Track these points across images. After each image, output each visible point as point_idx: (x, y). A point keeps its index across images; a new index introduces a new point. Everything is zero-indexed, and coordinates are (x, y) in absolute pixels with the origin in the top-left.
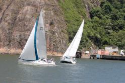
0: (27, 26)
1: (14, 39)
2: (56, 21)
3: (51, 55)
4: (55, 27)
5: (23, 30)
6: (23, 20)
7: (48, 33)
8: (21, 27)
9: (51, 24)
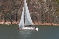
0: (36, 8)
2: (53, 5)
3: (51, 25)
4: (53, 9)
5: (34, 11)
6: (34, 5)
7: (48, 12)
8: (32, 9)
9: (50, 7)
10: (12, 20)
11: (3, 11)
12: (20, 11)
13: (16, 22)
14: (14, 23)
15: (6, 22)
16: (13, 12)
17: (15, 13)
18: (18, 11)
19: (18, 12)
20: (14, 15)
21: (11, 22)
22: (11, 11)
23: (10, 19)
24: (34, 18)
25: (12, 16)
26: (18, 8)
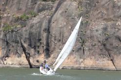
1: (92, 37)
5: (112, 17)
10: (32, 51)
13: (47, 58)
14: (38, 61)
15: (8, 56)
16: (34, 22)
17: (44, 24)
20: (40, 33)
21: (28, 58)
22: (28, 18)
23: (22, 46)
24: (111, 44)
25: (31, 34)
26: (55, 5)
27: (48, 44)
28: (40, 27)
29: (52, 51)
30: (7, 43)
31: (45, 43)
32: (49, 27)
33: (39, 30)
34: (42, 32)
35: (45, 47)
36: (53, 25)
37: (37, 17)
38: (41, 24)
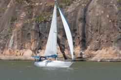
11: (32, 7)
12: (98, 6)
16: (69, 10)
17: (79, 13)
18: (88, 5)
19: (89, 9)
27: (84, 35)
28: (76, 16)
29: (89, 43)
30: (40, 34)
31: (81, 34)
32: (85, 16)
33: (74, 19)
34: (77, 21)
35: (81, 38)
36: (89, 14)
37: (72, 5)
38: (76, 14)
